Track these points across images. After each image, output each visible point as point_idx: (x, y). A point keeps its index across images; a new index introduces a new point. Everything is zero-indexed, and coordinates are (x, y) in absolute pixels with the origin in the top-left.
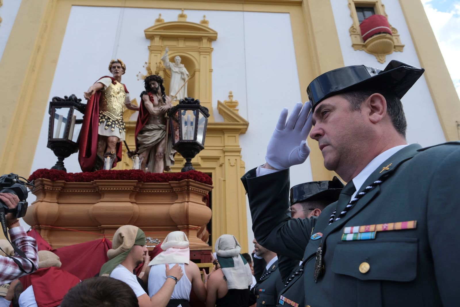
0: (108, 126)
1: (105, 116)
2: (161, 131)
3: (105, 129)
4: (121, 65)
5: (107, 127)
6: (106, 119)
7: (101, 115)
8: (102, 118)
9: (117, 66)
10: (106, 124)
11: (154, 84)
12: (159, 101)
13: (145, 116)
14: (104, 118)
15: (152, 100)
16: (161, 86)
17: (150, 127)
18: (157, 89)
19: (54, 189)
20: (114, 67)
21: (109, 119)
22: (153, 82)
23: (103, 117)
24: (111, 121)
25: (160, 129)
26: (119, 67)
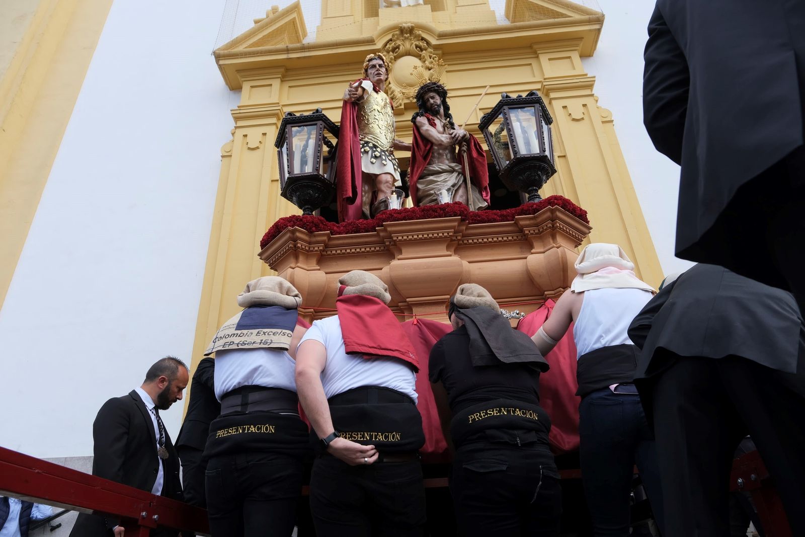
0: (376, 157)
1: (367, 143)
2: (455, 174)
3: (372, 163)
4: (384, 62)
5: (374, 160)
6: (370, 148)
7: (362, 142)
8: (363, 147)
9: (377, 63)
10: (372, 155)
11: (433, 98)
12: (444, 126)
13: (428, 148)
14: (368, 146)
15: (433, 124)
16: (444, 103)
17: (435, 167)
18: (439, 106)
19: (312, 249)
20: (374, 66)
21: (375, 146)
22: (432, 94)
23: (365, 145)
24: (378, 149)
25: (452, 171)
26: (380, 66)
